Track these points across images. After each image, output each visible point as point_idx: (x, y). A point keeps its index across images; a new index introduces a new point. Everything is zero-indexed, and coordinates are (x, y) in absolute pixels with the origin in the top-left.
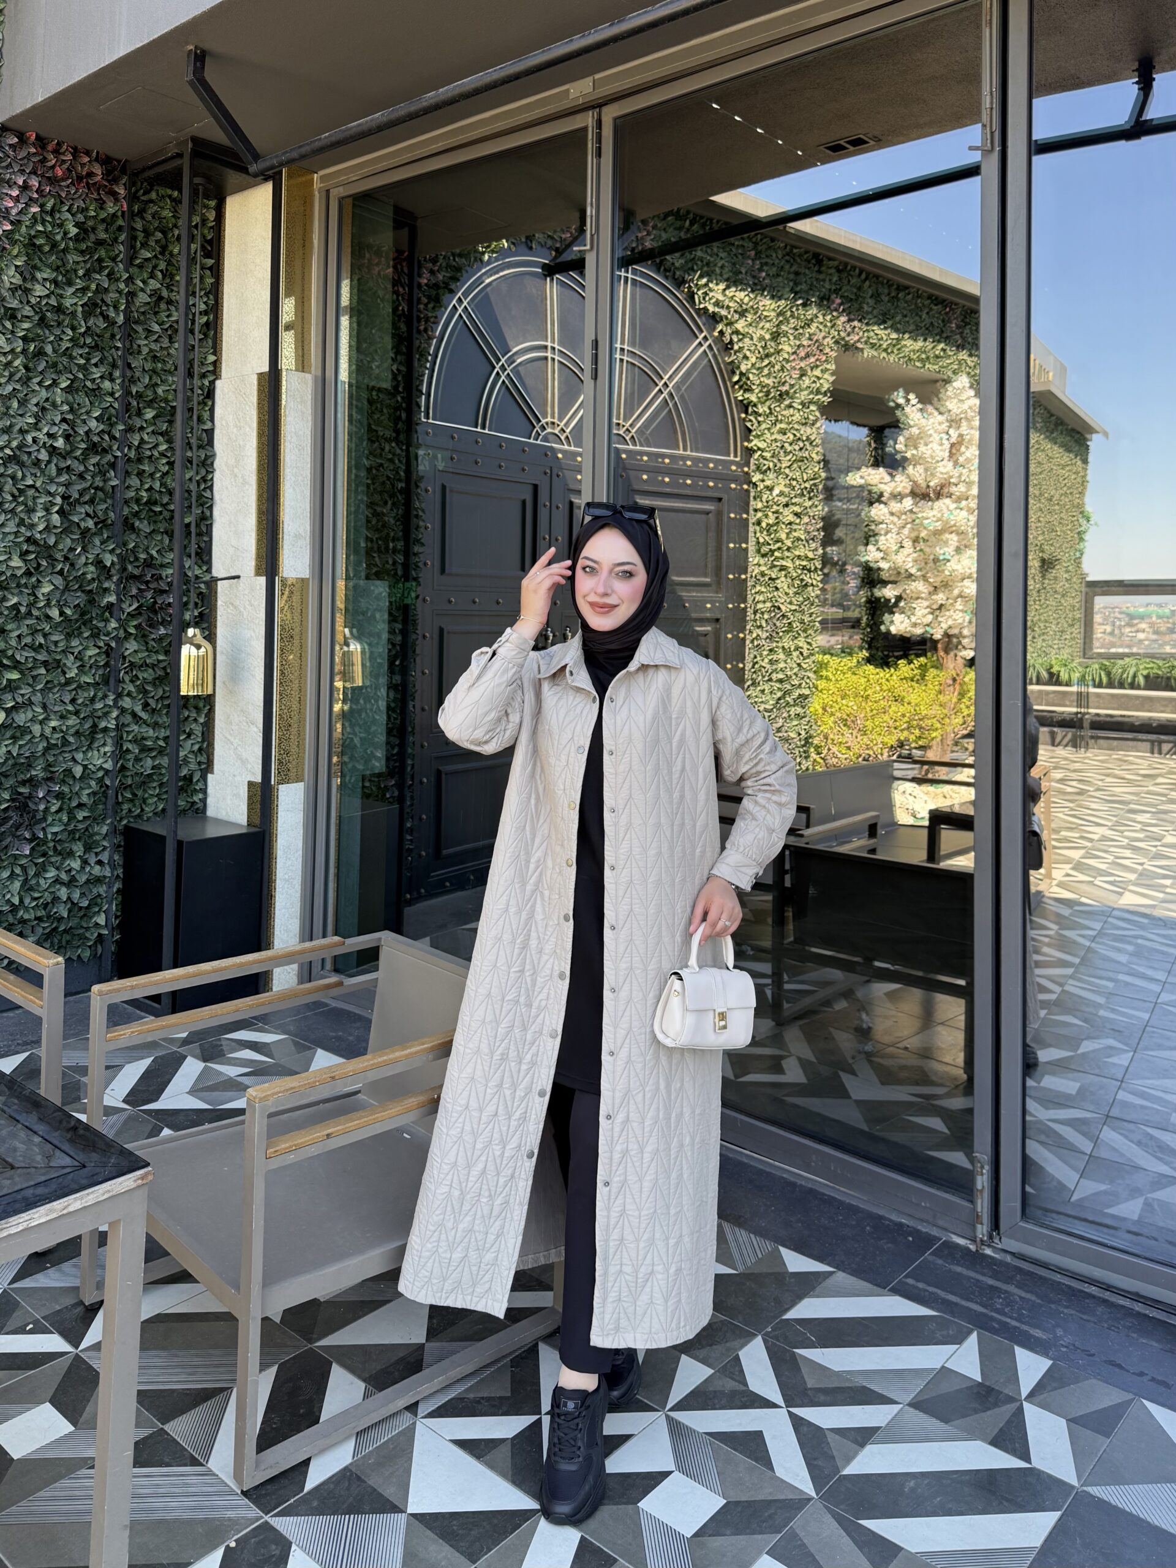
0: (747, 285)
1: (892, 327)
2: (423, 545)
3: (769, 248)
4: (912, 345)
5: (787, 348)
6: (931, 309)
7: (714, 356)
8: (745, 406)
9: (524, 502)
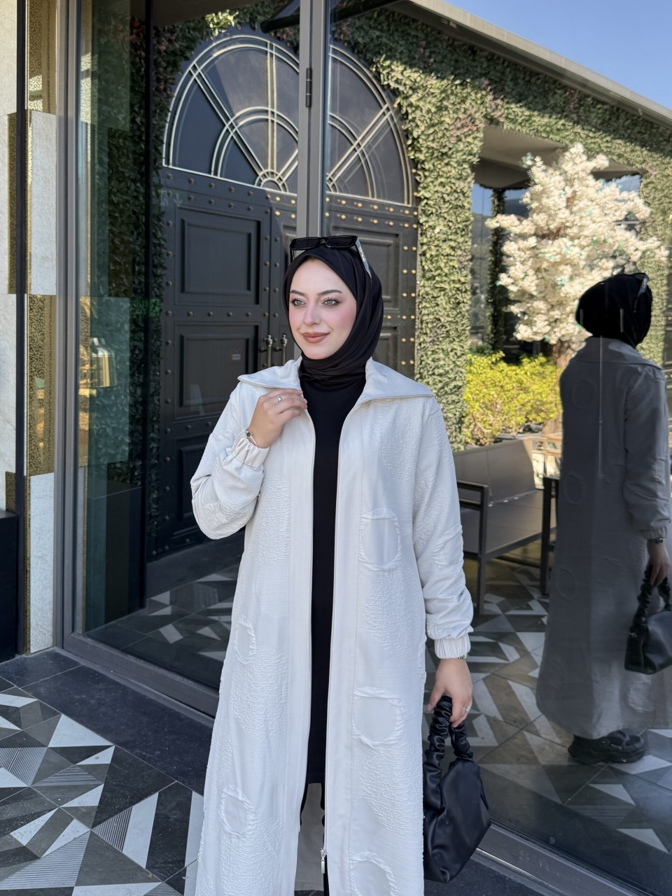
0: (420, 68)
1: (525, 105)
2: (165, 268)
3: (437, 39)
4: (540, 120)
5: (447, 120)
6: (555, 93)
7: (395, 125)
8: (415, 163)
9: (249, 235)
